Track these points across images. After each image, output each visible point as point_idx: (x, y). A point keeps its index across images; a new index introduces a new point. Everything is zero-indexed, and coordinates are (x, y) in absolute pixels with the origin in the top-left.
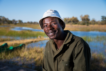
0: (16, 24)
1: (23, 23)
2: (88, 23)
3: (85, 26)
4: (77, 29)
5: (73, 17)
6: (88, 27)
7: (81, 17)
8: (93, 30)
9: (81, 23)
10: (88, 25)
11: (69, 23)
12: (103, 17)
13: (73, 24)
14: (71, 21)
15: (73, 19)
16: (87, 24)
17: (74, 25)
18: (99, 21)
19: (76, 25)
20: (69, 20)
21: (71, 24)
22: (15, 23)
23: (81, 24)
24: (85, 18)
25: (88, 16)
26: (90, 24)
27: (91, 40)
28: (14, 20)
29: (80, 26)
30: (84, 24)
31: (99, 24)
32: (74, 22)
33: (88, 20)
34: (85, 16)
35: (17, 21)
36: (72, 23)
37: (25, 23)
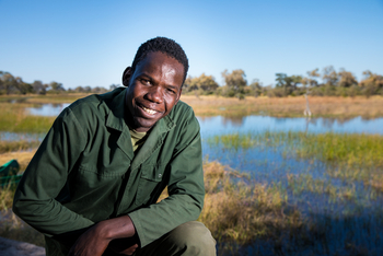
0: (44, 93)
1: (63, 90)
2: (242, 92)
3: (235, 100)
4: (213, 111)
5: (204, 77)
6: (242, 102)
7: (223, 74)
8: (256, 112)
9: (224, 91)
10: (241, 98)
11: (193, 92)
12: (280, 77)
13: (202, 94)
14: (199, 85)
15: (203, 80)
16: (239, 95)
17: (205, 98)
18: (269, 87)
19: (212, 98)
20: (192, 84)
21: (198, 96)
22: (40, 90)
23: (224, 95)
24: (235, 78)
25: (243, 73)
26: (248, 93)
27: (252, 142)
28: (38, 83)
29: (221, 99)
30: (232, 95)
31: (271, 96)
32: (204, 88)
33: (243, 83)
34: (235, 73)
35: (47, 86)
36: (200, 90)
37: (70, 91)
